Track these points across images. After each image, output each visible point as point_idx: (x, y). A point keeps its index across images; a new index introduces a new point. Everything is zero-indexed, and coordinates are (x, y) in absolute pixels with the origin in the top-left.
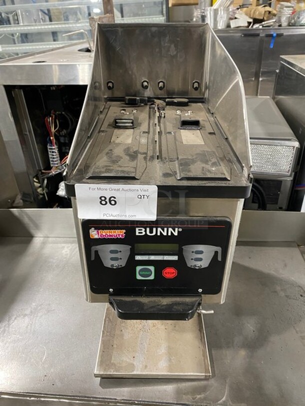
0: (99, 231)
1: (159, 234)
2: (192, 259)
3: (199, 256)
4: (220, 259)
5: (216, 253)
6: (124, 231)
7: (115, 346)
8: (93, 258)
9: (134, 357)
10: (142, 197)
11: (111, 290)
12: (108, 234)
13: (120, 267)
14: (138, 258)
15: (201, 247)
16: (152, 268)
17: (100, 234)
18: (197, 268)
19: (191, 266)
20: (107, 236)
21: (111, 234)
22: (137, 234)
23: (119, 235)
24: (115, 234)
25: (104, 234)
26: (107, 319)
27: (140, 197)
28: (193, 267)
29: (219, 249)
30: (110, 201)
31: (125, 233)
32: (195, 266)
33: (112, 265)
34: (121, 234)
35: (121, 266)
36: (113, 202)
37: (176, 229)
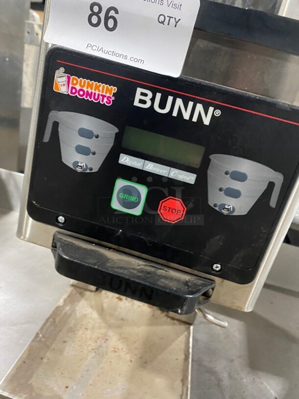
0: (72, 78)
1: (175, 114)
2: (221, 190)
3: (236, 185)
4: (273, 203)
5: (271, 185)
6: (114, 89)
7: (45, 360)
8: (46, 138)
9: (67, 387)
10: (167, 19)
11: (61, 219)
12: (85, 89)
13: (88, 171)
14: (125, 160)
15: (245, 166)
16: (143, 190)
17: (71, 86)
18: (225, 212)
19: (215, 205)
20: (81, 93)
21: (90, 91)
22: (136, 103)
23: (104, 96)
24: (97, 92)
25: (78, 87)
26: (51, 320)
27: (162, 18)
28: (217, 209)
29: (278, 178)
30: (107, 18)
31: (114, 95)
32: (223, 206)
33: (76, 164)
34: (108, 95)
35: (91, 169)
36: (111, 23)
37: (211, 109)
